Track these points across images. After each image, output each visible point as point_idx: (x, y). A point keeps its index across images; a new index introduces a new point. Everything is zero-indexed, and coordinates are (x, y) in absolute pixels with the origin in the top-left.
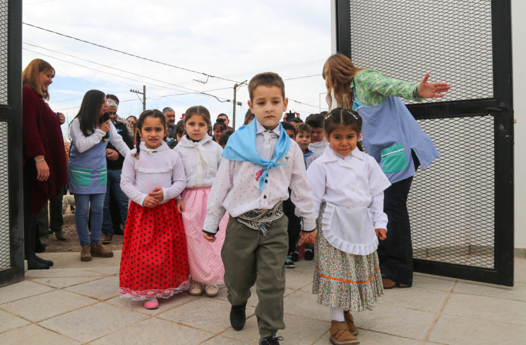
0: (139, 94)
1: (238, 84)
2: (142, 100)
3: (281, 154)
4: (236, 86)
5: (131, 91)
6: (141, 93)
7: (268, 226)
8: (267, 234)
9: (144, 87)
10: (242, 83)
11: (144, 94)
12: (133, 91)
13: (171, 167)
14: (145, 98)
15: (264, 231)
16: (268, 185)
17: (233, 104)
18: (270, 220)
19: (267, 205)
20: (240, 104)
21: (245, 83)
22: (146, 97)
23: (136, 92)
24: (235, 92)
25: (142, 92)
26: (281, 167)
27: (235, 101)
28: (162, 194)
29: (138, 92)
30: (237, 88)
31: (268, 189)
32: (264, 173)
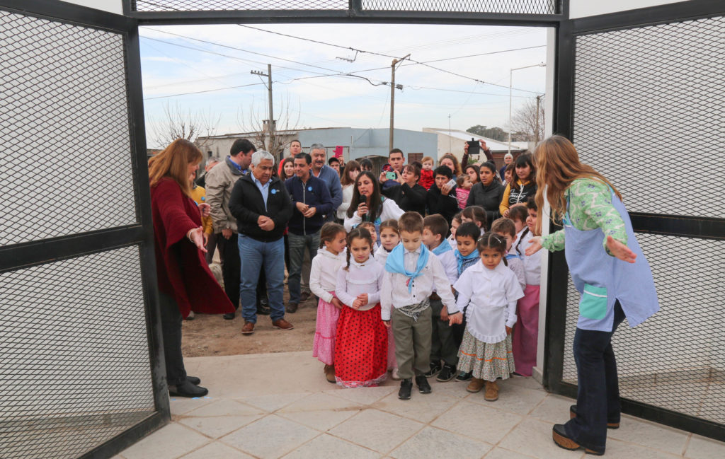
0: (263, 77)
1: (398, 60)
2: (267, 85)
3: (421, 267)
4: (395, 62)
5: (252, 73)
6: (265, 75)
7: (418, 315)
8: (418, 320)
9: (270, 66)
10: (403, 59)
11: (270, 76)
12: (255, 73)
13: (376, 279)
14: (271, 82)
15: (415, 318)
16: (415, 288)
17: (390, 88)
18: (419, 310)
19: (416, 301)
20: (400, 87)
21: (408, 58)
22: (273, 80)
23: (258, 74)
24: (394, 70)
25: (267, 74)
26: (424, 275)
27: (393, 84)
28: (367, 298)
29: (262, 74)
30: (396, 65)
31: (415, 291)
32: (411, 281)
